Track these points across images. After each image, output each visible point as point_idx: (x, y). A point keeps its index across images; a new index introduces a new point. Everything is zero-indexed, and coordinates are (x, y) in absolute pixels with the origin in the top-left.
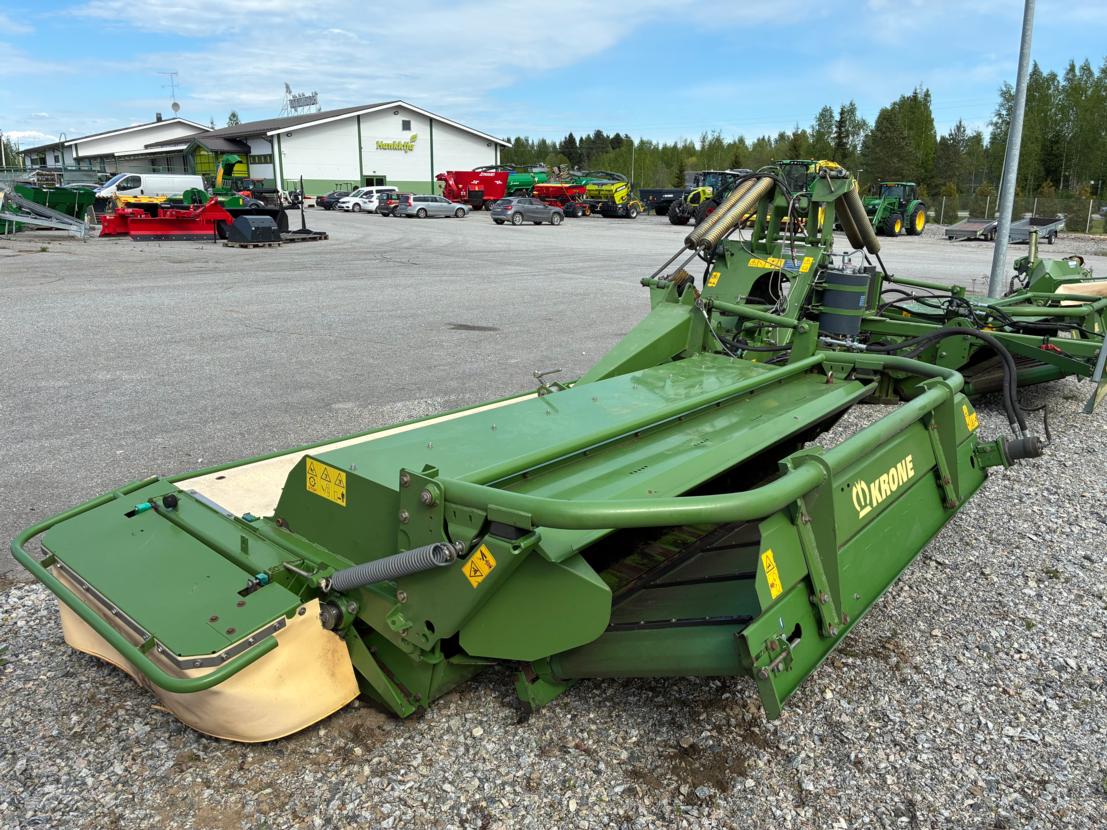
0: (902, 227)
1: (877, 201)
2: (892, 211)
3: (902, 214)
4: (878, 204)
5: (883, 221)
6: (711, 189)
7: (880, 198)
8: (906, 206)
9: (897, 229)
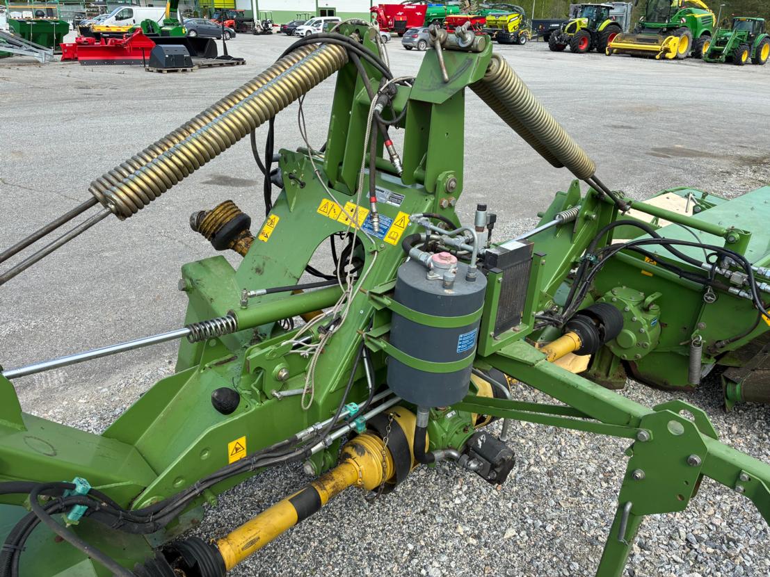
0: (749, 56)
1: (729, 34)
2: (741, 43)
3: (750, 46)
4: (729, 36)
5: (733, 50)
6: (587, 20)
7: (732, 31)
8: (754, 38)
9: (744, 59)
